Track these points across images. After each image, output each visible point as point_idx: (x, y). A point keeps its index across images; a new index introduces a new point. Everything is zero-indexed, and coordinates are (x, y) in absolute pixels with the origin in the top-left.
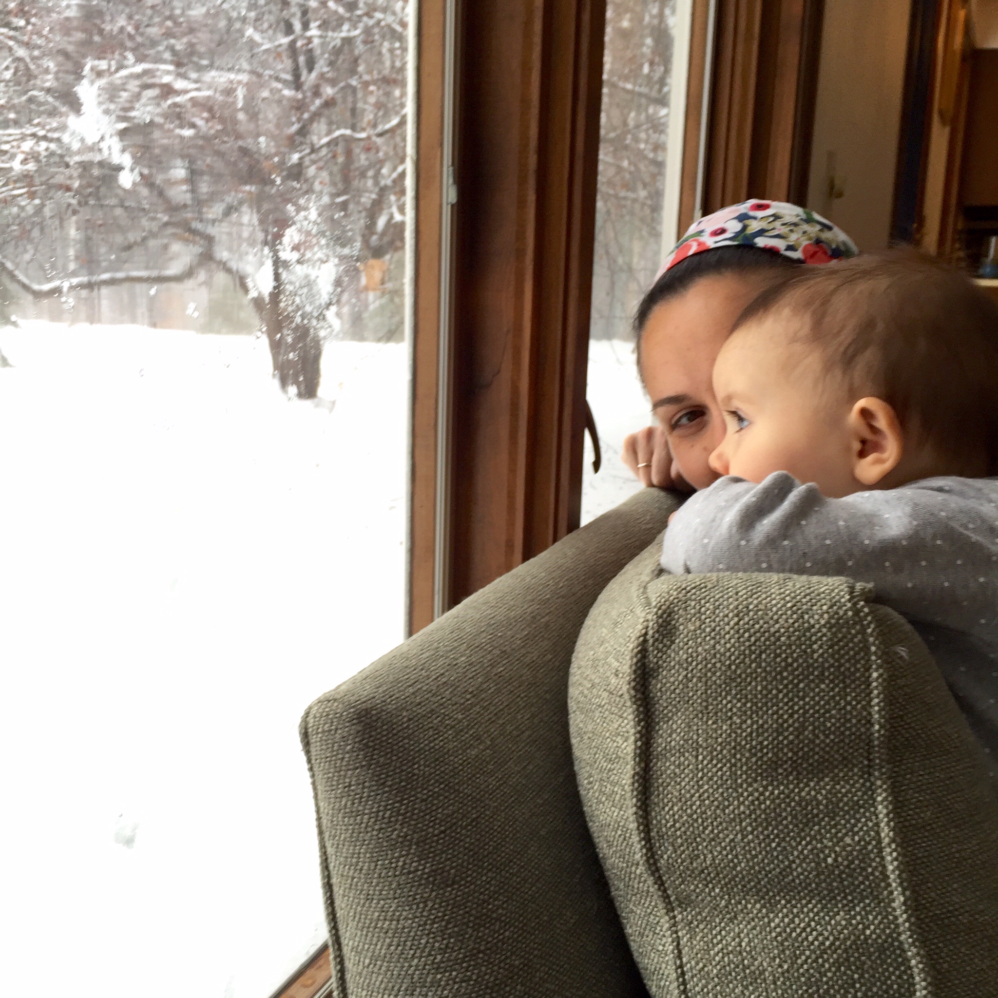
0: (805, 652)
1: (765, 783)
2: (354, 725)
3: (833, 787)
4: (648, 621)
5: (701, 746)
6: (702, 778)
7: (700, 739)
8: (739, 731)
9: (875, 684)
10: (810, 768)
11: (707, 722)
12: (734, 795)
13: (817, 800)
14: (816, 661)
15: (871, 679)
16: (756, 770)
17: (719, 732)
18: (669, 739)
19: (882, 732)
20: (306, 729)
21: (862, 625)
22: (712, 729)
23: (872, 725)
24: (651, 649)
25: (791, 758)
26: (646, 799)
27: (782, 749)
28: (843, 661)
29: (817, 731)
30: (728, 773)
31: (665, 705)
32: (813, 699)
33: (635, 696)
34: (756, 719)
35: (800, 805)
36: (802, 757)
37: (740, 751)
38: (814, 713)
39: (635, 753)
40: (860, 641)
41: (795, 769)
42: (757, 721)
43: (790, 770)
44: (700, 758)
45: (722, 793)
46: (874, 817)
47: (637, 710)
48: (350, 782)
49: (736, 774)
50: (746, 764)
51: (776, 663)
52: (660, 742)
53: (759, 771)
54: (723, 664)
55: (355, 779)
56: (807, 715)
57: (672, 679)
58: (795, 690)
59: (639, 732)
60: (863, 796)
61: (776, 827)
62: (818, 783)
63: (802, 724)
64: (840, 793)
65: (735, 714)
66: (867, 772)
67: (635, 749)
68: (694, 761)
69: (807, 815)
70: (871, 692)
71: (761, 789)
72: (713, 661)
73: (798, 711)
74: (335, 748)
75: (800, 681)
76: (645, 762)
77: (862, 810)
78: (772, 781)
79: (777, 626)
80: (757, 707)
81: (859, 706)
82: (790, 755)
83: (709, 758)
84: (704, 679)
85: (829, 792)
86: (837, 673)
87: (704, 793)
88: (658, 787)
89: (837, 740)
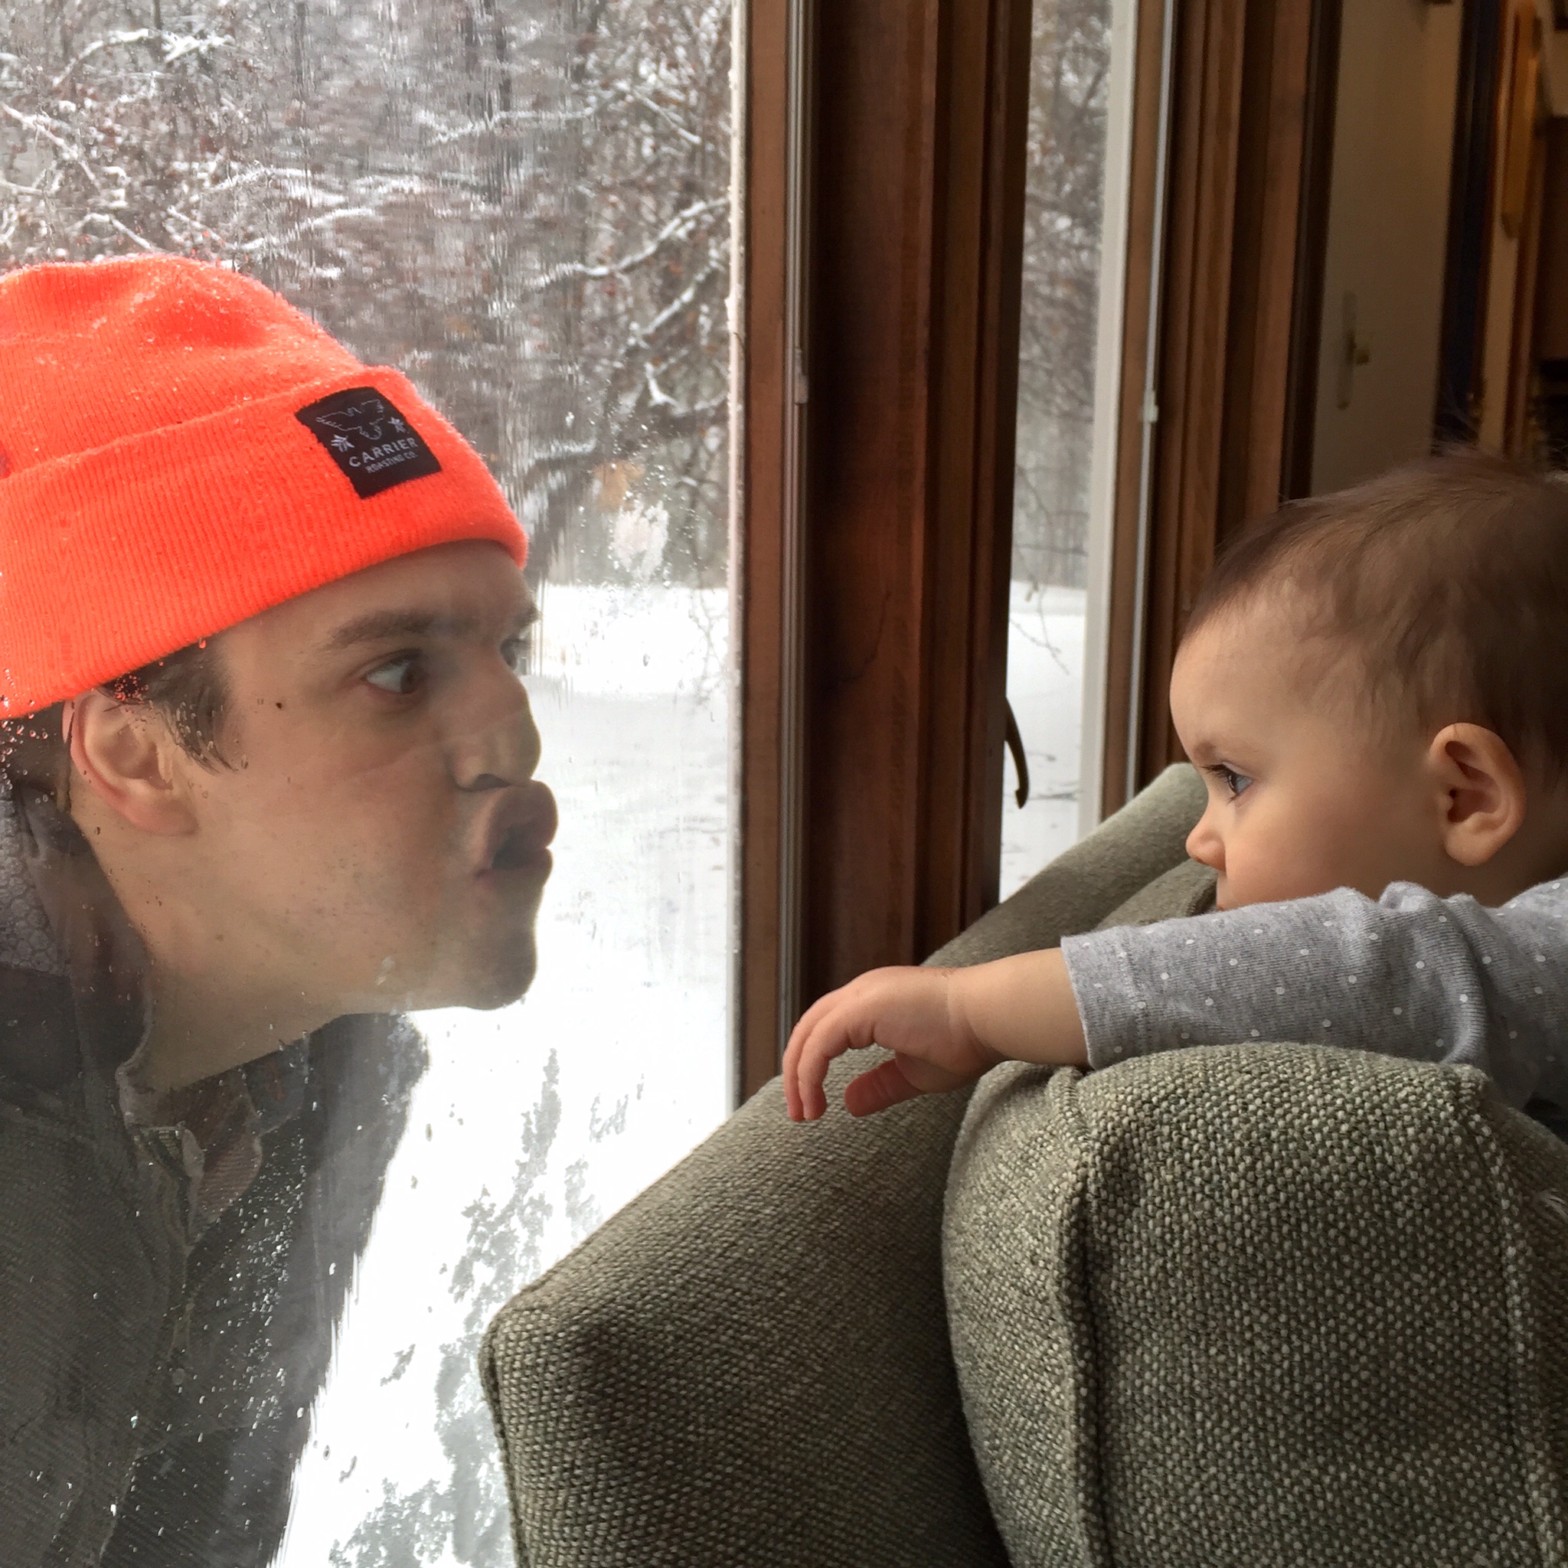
0: (1381, 1217)
1: (1321, 1459)
2: (578, 1355)
3: (1446, 1461)
4: (1085, 1165)
5: (1199, 1395)
6: (1204, 1454)
7: (1197, 1382)
8: (1268, 1367)
9: (1511, 1269)
10: (1402, 1427)
11: (1207, 1351)
12: (1266, 1484)
13: (1420, 1486)
14: (1403, 1231)
15: (1503, 1260)
16: (1304, 1436)
17: (1231, 1369)
18: (1138, 1382)
19: (1531, 1355)
20: (492, 1360)
21: (1482, 1160)
22: (1216, 1364)
23: (1511, 1343)
24: (1095, 1218)
25: (1366, 1413)
26: (1103, 1491)
27: (1349, 1397)
28: (1451, 1230)
29: (1411, 1361)
30: (1252, 1445)
31: (1127, 1318)
32: (1400, 1301)
33: (1070, 1307)
34: (1297, 1343)
35: (1388, 1498)
36: (1387, 1410)
37: (1272, 1402)
38: (1403, 1329)
39: (1077, 1410)
40: (1479, 1191)
41: (1375, 1430)
42: (1301, 1347)
43: (1365, 1432)
44: (1199, 1416)
45: (1244, 1482)
46: (1524, 1514)
47: (1077, 1330)
48: (573, 1462)
49: (1267, 1446)
50: (1285, 1426)
51: (1327, 1239)
52: (1122, 1389)
53: (1310, 1438)
54: (1230, 1244)
55: (580, 1456)
56: (1392, 1332)
57: (1137, 1273)
58: (1367, 1286)
59: (1083, 1371)
60: (1501, 1474)
61: (1348, 1541)
62: (1417, 1455)
63: (1384, 1350)
64: (1461, 1470)
65: (1259, 1335)
66: (1506, 1429)
67: (1077, 1402)
68: (1187, 1422)
69: (1402, 1515)
70: (1506, 1283)
71: (1315, 1472)
72: (1212, 1239)
73: (1374, 1325)
74: (544, 1399)
75: (1374, 1271)
76: (1097, 1425)
77: (1502, 1501)
78: (1334, 1455)
79: (1325, 1170)
80: (1299, 1321)
81: (1485, 1310)
82: (1365, 1405)
83: (1214, 1417)
84: (1196, 1273)
85: (1440, 1470)
86: (1441, 1252)
87: (1208, 1482)
88: (1123, 1470)
89: (1448, 1375)
